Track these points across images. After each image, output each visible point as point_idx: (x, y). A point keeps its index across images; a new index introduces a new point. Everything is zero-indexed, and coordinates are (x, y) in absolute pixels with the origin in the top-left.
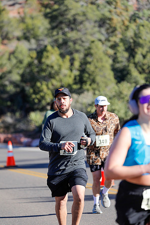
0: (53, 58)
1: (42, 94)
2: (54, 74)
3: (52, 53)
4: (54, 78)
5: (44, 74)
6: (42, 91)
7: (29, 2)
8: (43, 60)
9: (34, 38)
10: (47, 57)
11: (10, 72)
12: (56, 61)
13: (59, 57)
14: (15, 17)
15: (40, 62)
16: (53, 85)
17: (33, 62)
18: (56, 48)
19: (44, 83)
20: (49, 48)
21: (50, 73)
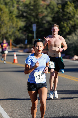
0: (71, 8)
1: (64, 29)
2: (71, 17)
3: (70, 6)
4: (71, 20)
5: (65, 17)
6: (64, 27)
8: (65, 10)
10: (68, 8)
11: (47, 16)
12: (72, 10)
13: (74, 8)
15: (63, 11)
16: (70, 24)
17: (59, 11)
18: (73, 3)
19: (65, 22)
20: (69, 3)
21: (69, 17)
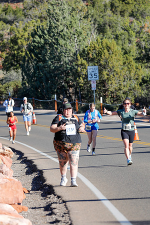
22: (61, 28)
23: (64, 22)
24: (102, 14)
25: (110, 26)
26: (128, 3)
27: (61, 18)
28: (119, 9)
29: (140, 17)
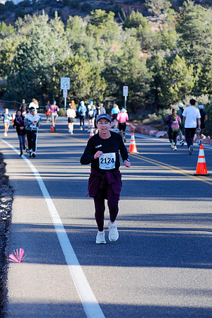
7: (168, 19)
9: (169, 48)
14: (156, 31)
22: (41, 45)
23: (45, 40)
24: (78, 36)
25: (83, 45)
26: (100, 28)
27: (42, 36)
28: (92, 33)
29: (109, 40)
